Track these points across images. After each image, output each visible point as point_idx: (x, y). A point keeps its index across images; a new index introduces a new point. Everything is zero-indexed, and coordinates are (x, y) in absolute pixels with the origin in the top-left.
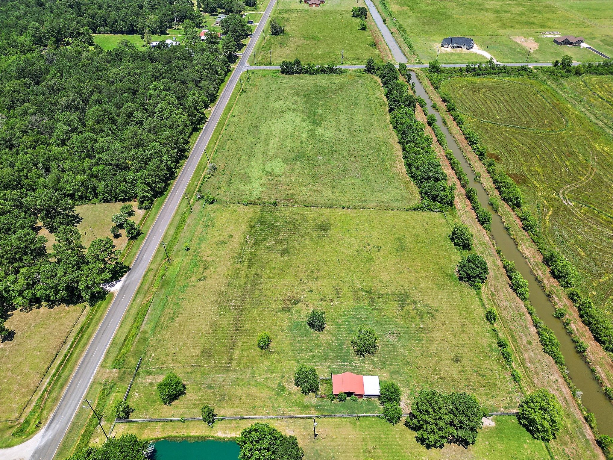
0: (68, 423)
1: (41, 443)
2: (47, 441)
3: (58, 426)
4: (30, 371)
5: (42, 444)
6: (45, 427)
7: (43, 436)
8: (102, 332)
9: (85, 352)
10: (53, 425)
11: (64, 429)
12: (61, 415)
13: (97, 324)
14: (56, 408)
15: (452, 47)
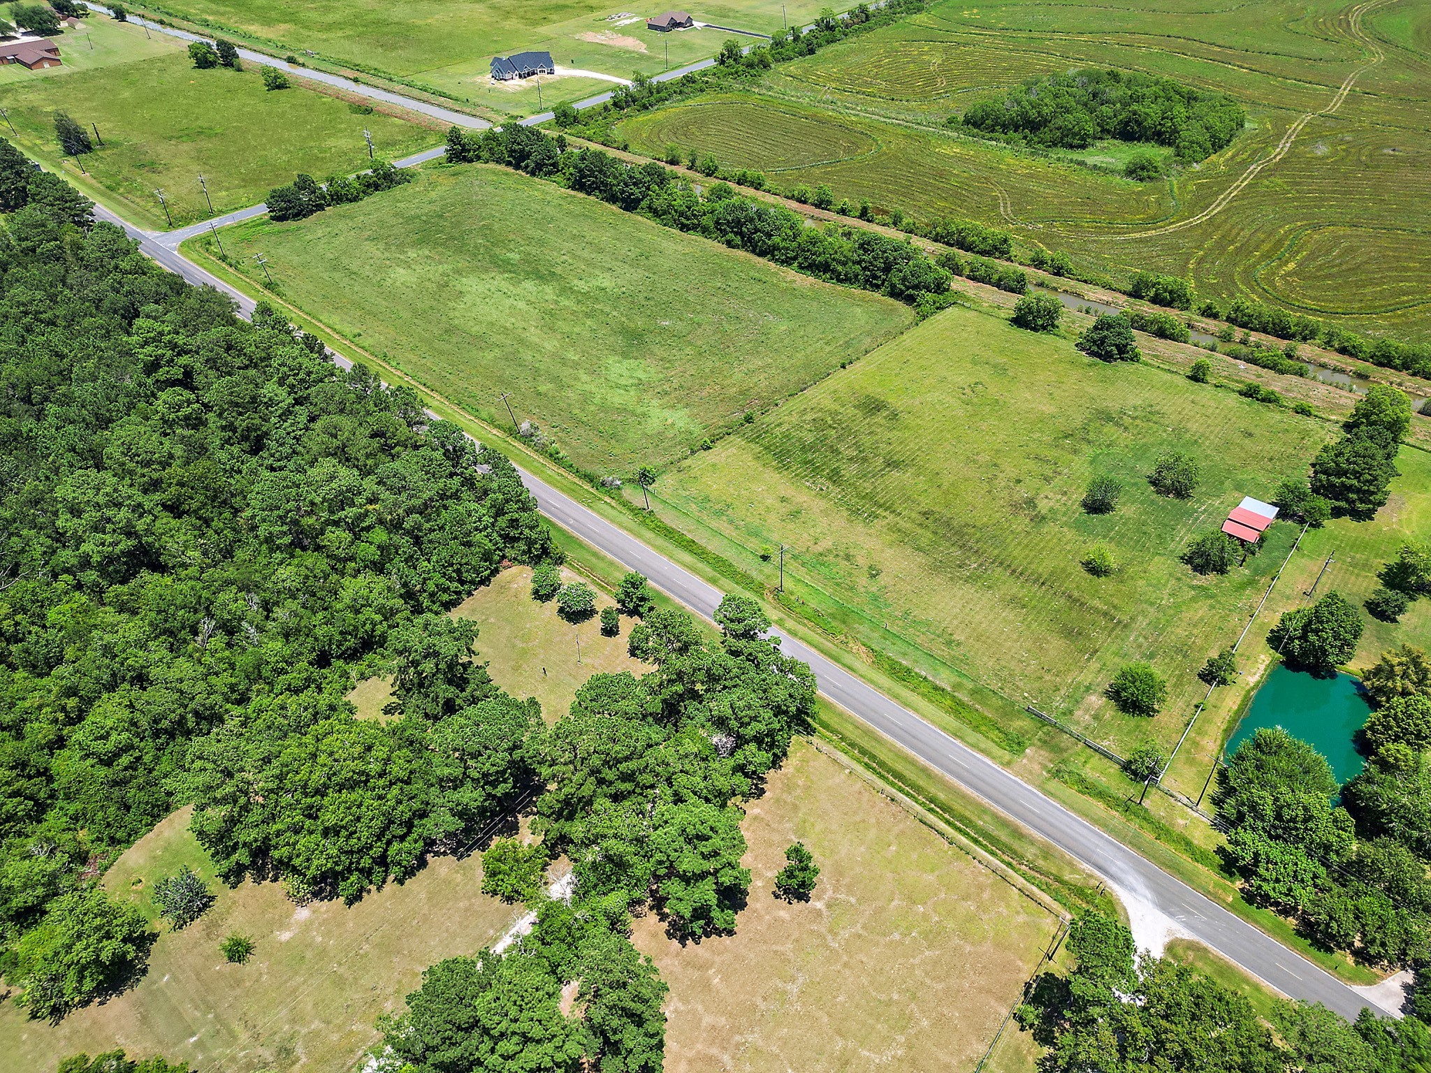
0: (1119, 848)
1: (1145, 897)
2: (1147, 887)
3: (1119, 863)
4: (936, 873)
5: (1149, 896)
6: (1110, 883)
7: (1132, 890)
8: (909, 738)
9: (948, 777)
10: (1113, 870)
11: (1133, 857)
12: (1094, 852)
13: (878, 740)
14: (1069, 855)
15: (520, 77)
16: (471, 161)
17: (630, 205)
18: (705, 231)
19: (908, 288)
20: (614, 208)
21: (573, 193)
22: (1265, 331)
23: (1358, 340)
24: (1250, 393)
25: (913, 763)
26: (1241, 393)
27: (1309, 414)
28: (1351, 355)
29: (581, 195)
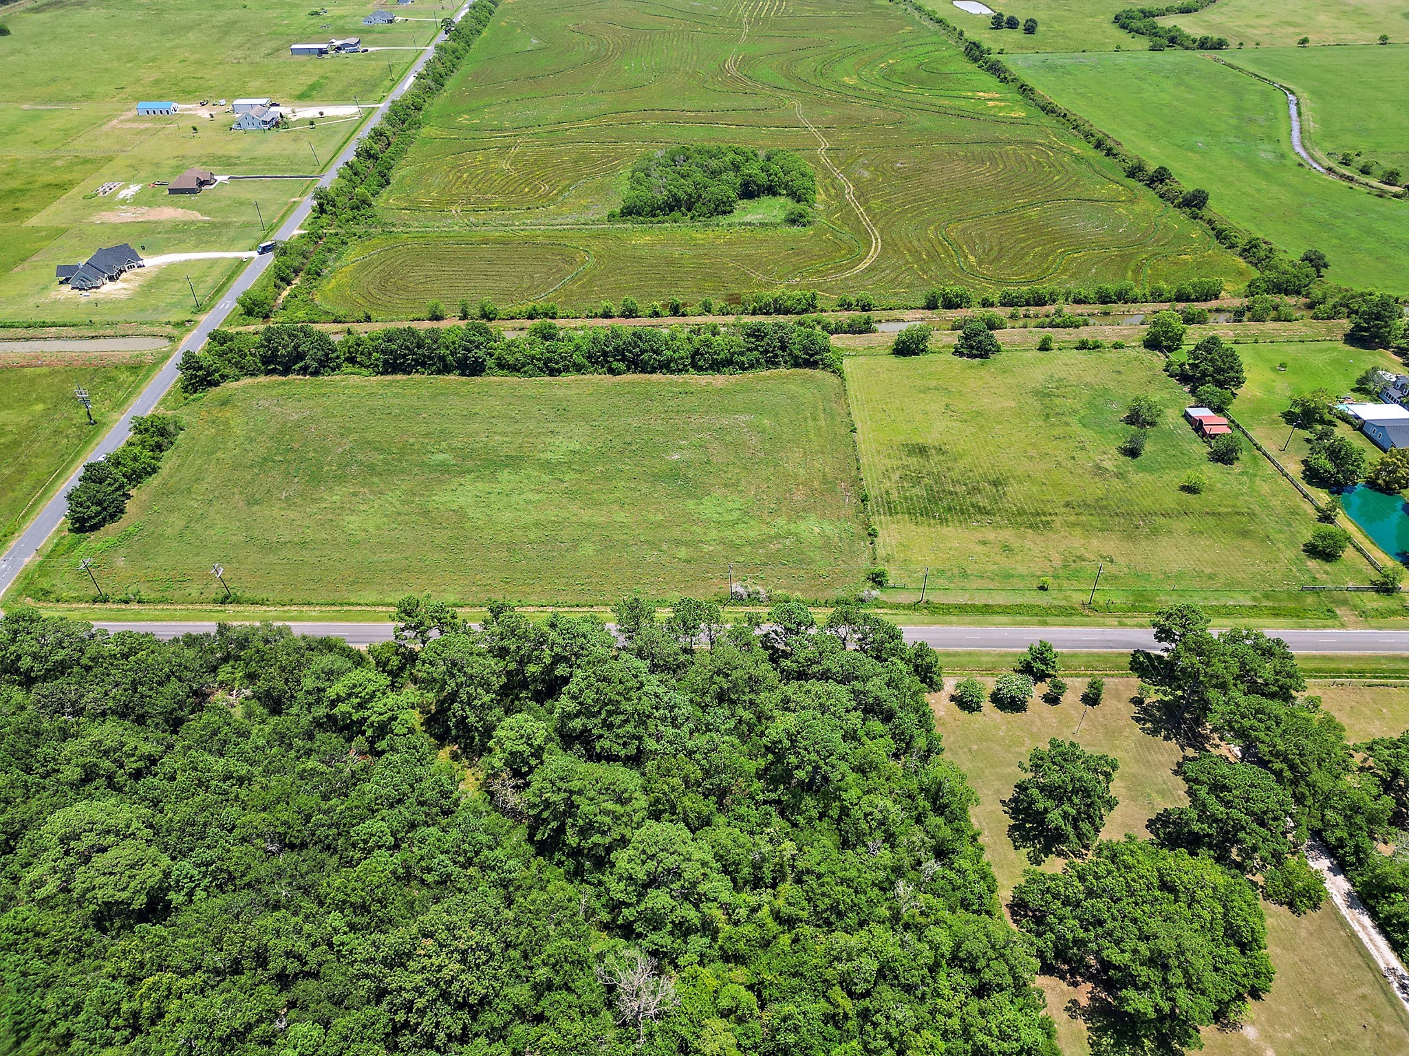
9: (1339, 653)
15: (111, 279)
16: (217, 384)
17: (472, 368)
18: (579, 368)
19: (812, 356)
20: (453, 378)
21: (389, 377)
22: (1028, 304)
23: (1084, 293)
24: (1083, 346)
25: (1314, 658)
26: (1077, 348)
27: (1121, 347)
28: (1085, 303)
29: (400, 377)
